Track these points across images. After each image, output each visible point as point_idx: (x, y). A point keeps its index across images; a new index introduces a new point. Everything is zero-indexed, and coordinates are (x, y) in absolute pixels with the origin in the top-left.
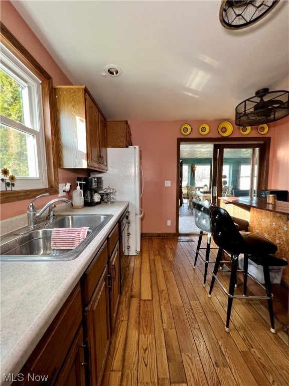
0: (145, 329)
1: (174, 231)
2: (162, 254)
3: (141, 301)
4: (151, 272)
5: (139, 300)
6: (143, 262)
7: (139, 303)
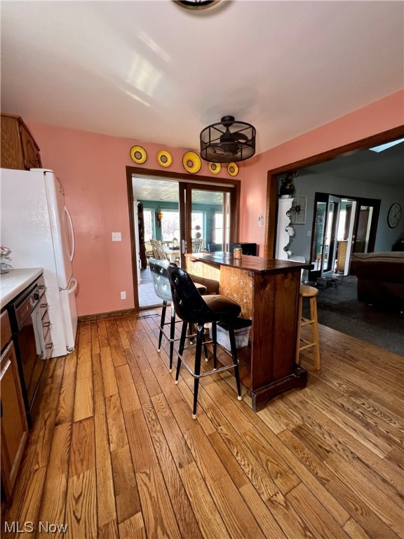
0: (79, 465)
1: (133, 306)
2: (114, 342)
3: (74, 425)
4: (93, 375)
5: (71, 425)
6: (79, 362)
7: (71, 429)
